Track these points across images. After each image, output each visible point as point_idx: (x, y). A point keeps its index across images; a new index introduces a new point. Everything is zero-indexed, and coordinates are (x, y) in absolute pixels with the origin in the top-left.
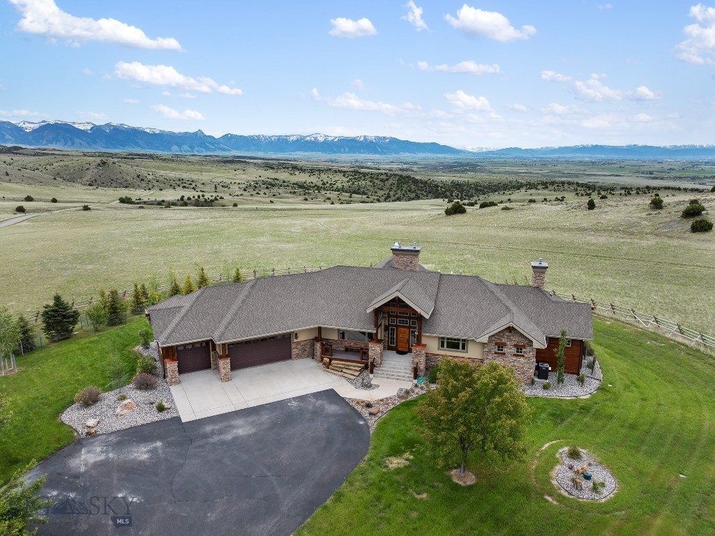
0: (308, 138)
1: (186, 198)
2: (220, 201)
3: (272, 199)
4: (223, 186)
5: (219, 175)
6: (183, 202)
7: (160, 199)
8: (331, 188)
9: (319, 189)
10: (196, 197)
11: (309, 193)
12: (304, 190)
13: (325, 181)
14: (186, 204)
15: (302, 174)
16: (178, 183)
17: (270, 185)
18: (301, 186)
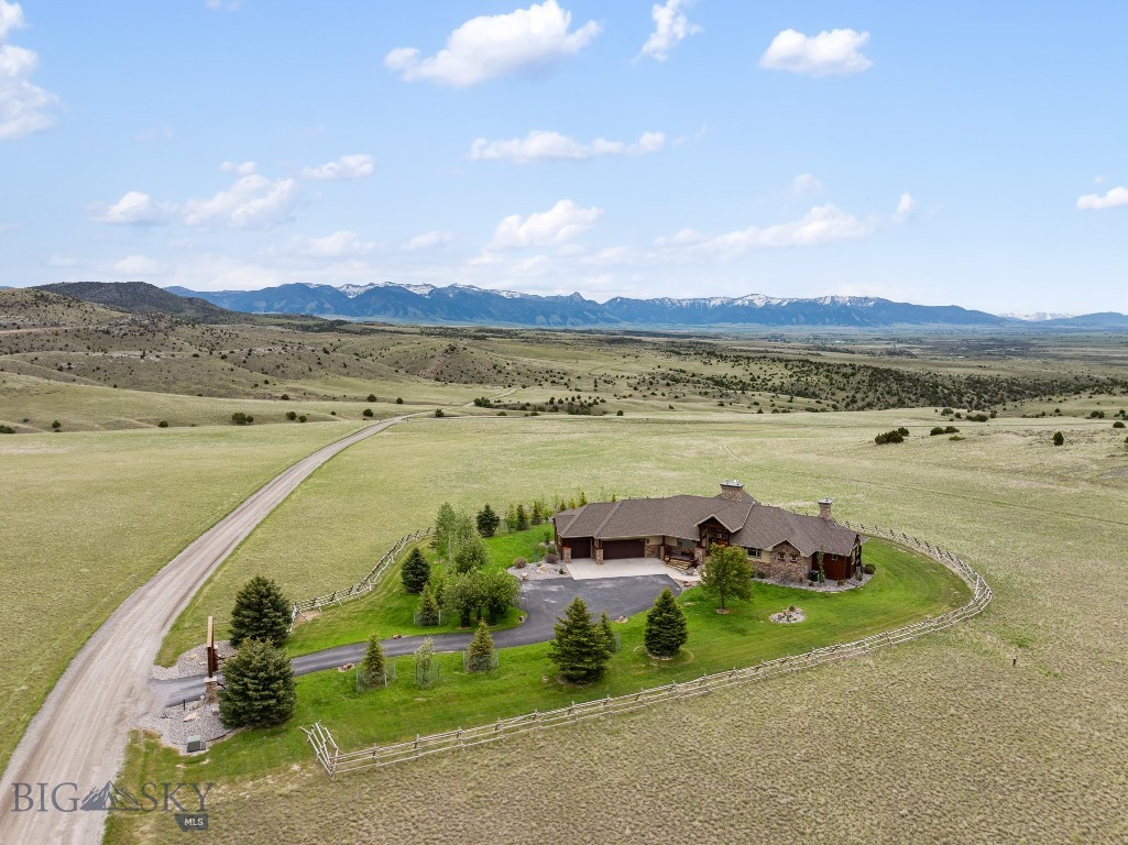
0: (739, 302)
1: (556, 400)
2: (601, 406)
3: (673, 403)
4: (605, 382)
5: (600, 364)
6: (554, 407)
7: (524, 401)
8: (764, 386)
9: (744, 387)
10: (570, 400)
11: (727, 395)
12: (722, 389)
13: (756, 374)
14: (556, 410)
15: (722, 364)
16: (547, 376)
17: (673, 380)
18: (719, 382)
